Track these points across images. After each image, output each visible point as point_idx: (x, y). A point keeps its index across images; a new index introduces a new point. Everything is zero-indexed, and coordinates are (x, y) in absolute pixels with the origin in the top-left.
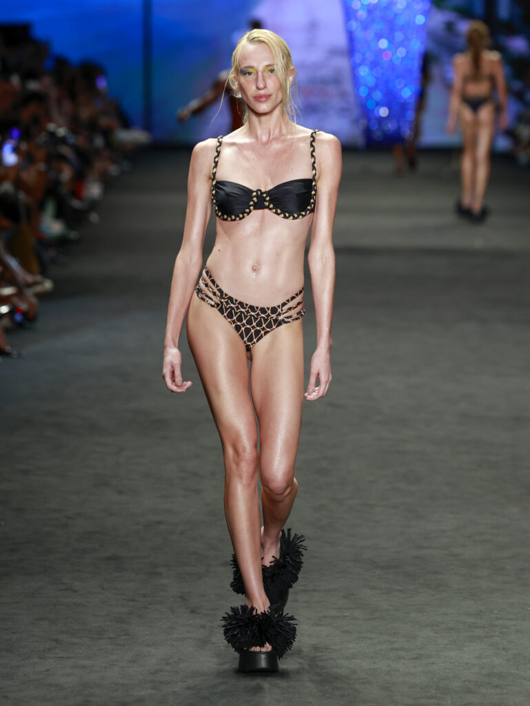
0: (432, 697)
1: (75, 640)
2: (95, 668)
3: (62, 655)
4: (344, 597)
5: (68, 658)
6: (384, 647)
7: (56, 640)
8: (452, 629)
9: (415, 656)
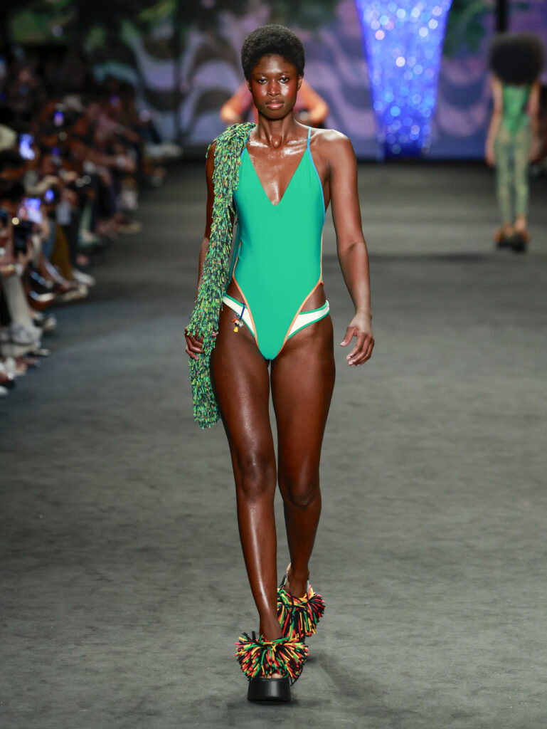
0: (449, 682)
1: (109, 628)
2: (129, 654)
3: (97, 641)
4: (364, 586)
5: (103, 644)
6: (403, 633)
7: (92, 627)
8: (467, 617)
9: (432, 643)
